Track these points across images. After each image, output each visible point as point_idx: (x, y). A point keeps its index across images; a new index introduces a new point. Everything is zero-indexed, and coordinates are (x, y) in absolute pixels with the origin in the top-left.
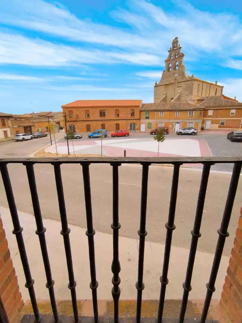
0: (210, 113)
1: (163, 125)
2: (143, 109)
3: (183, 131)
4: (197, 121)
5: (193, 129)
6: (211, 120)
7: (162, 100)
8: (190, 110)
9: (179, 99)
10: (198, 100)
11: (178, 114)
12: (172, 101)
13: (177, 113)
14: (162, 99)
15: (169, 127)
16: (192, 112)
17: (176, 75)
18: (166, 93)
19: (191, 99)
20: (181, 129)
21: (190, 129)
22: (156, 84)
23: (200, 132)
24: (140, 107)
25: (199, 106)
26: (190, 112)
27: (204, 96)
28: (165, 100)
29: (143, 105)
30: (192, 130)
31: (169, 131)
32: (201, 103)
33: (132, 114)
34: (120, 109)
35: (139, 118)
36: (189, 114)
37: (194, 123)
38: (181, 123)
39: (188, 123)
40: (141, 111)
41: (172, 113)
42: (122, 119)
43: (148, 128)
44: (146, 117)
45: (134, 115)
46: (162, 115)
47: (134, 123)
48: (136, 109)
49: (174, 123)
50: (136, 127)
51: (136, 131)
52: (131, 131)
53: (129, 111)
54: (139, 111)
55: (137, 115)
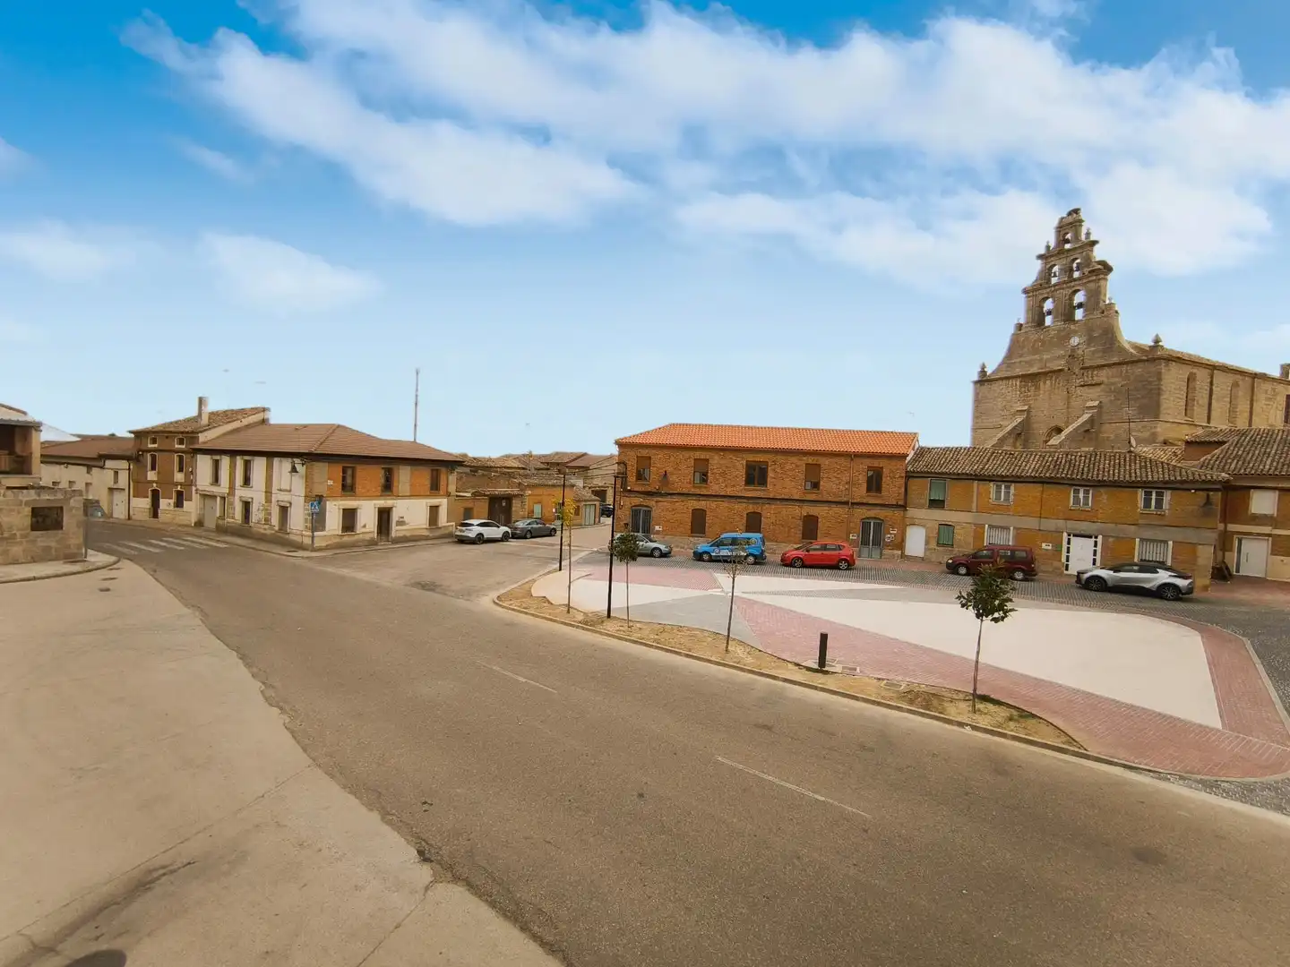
0: (1263, 503)
1: (1007, 539)
2: (920, 466)
3: (1111, 572)
4: (1191, 536)
5: (1167, 569)
6: (1269, 535)
7: (1010, 433)
8: (1147, 486)
9: (1089, 432)
10: (1188, 443)
11: (1086, 498)
12: (1055, 441)
13: (1077, 492)
14: (1009, 428)
15: (1037, 552)
16: (1160, 495)
17: (1075, 341)
18: (1026, 408)
19: (1154, 435)
20: (1098, 563)
21: (1149, 567)
22: (983, 372)
23: (1205, 588)
24: (908, 458)
25: (1192, 468)
26: (1148, 494)
27: (1220, 424)
28: (1022, 433)
29: (922, 452)
30: (1163, 577)
31: (1039, 566)
32: (1209, 457)
33: (874, 483)
34: (825, 462)
35: (899, 503)
36: (1141, 504)
37: (1171, 543)
38: (1100, 537)
39: (1137, 540)
40: (909, 476)
41: (1052, 491)
42: (830, 499)
43: (938, 544)
44: (930, 500)
45: (879, 489)
46: (1007, 499)
47: (880, 519)
48: (887, 467)
49: (1065, 535)
50: (885, 535)
51: (886, 552)
52: (865, 551)
53: (860, 474)
54: (904, 475)
55: (892, 488)
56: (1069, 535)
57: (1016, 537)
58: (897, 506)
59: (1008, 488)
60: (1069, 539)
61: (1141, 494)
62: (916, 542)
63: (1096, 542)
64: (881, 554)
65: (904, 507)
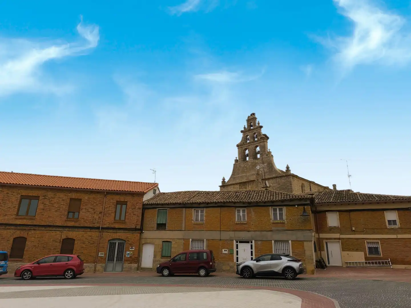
1: (203, 247)
8: (275, 204)
11: (244, 216)
13: (239, 211)
26: (275, 210)
34: (85, 197)
35: (137, 227)
36: (272, 217)
38: (254, 241)
39: (273, 241)
40: (146, 207)
41: (226, 212)
42: (86, 225)
43: (162, 256)
44: (157, 224)
46: (202, 220)
47: (122, 240)
48: (131, 201)
49: (234, 241)
50: (126, 252)
51: (126, 265)
52: (110, 266)
53: (110, 206)
54: (141, 207)
55: (132, 217)
56: (237, 242)
57: (208, 246)
58: (136, 229)
59: (202, 211)
60: (237, 245)
61: (272, 210)
62: (148, 256)
63: (252, 245)
64: (122, 268)
65: (141, 230)
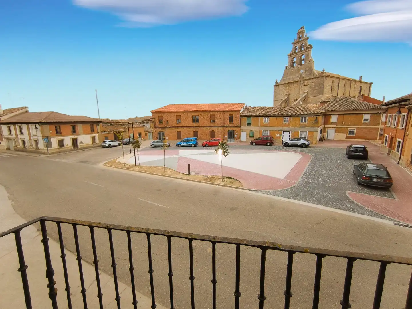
1: (267, 134)
2: (245, 114)
4: (313, 129)
6: (335, 128)
8: (302, 116)
11: (287, 120)
13: (285, 118)
15: (275, 137)
16: (305, 118)
20: (290, 139)
23: (316, 144)
24: (241, 112)
26: (302, 118)
30: (302, 141)
31: (275, 141)
33: (231, 119)
34: (216, 114)
35: (239, 125)
36: (301, 121)
37: (307, 132)
38: (291, 131)
39: (300, 131)
40: (241, 117)
41: (279, 119)
42: (218, 125)
43: (250, 137)
44: (247, 124)
45: (232, 121)
46: (268, 122)
47: (233, 131)
48: (235, 114)
50: (235, 135)
51: (235, 140)
52: (229, 140)
53: (227, 116)
54: (240, 117)
55: (236, 121)
56: (283, 131)
57: (270, 133)
58: (238, 126)
59: (268, 118)
60: (283, 133)
61: (300, 118)
62: (244, 136)
63: (290, 133)
65: (240, 126)
